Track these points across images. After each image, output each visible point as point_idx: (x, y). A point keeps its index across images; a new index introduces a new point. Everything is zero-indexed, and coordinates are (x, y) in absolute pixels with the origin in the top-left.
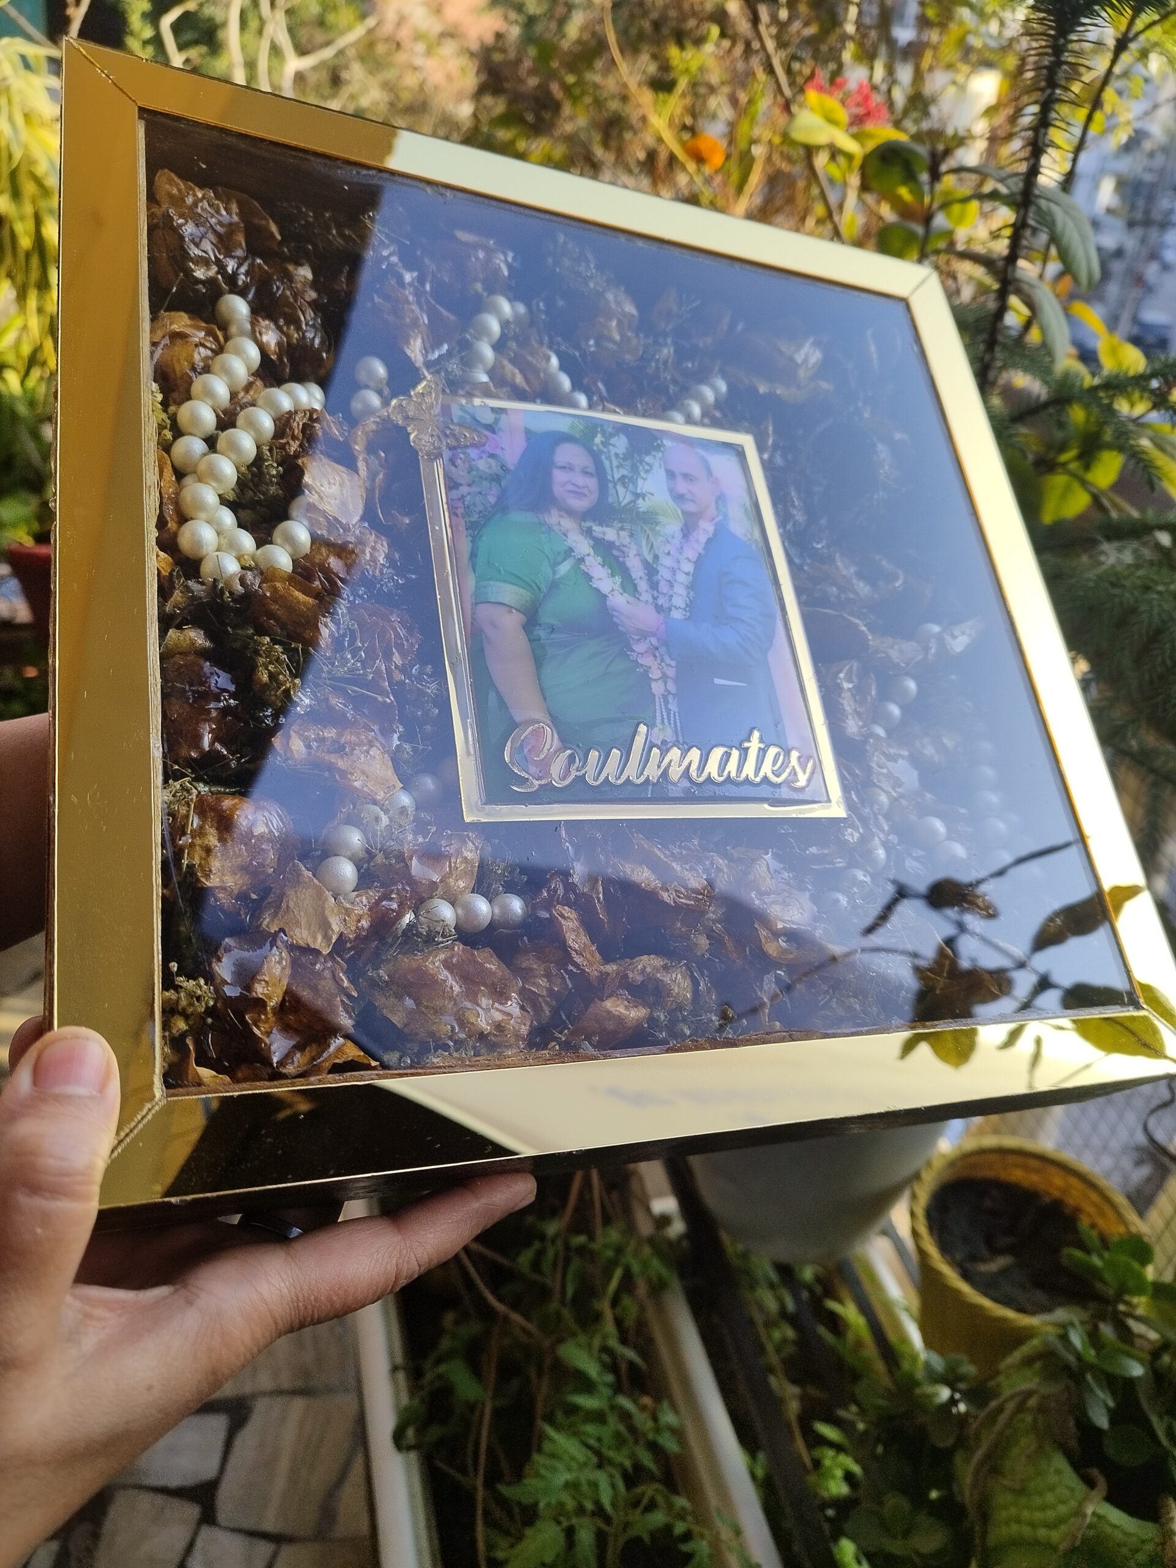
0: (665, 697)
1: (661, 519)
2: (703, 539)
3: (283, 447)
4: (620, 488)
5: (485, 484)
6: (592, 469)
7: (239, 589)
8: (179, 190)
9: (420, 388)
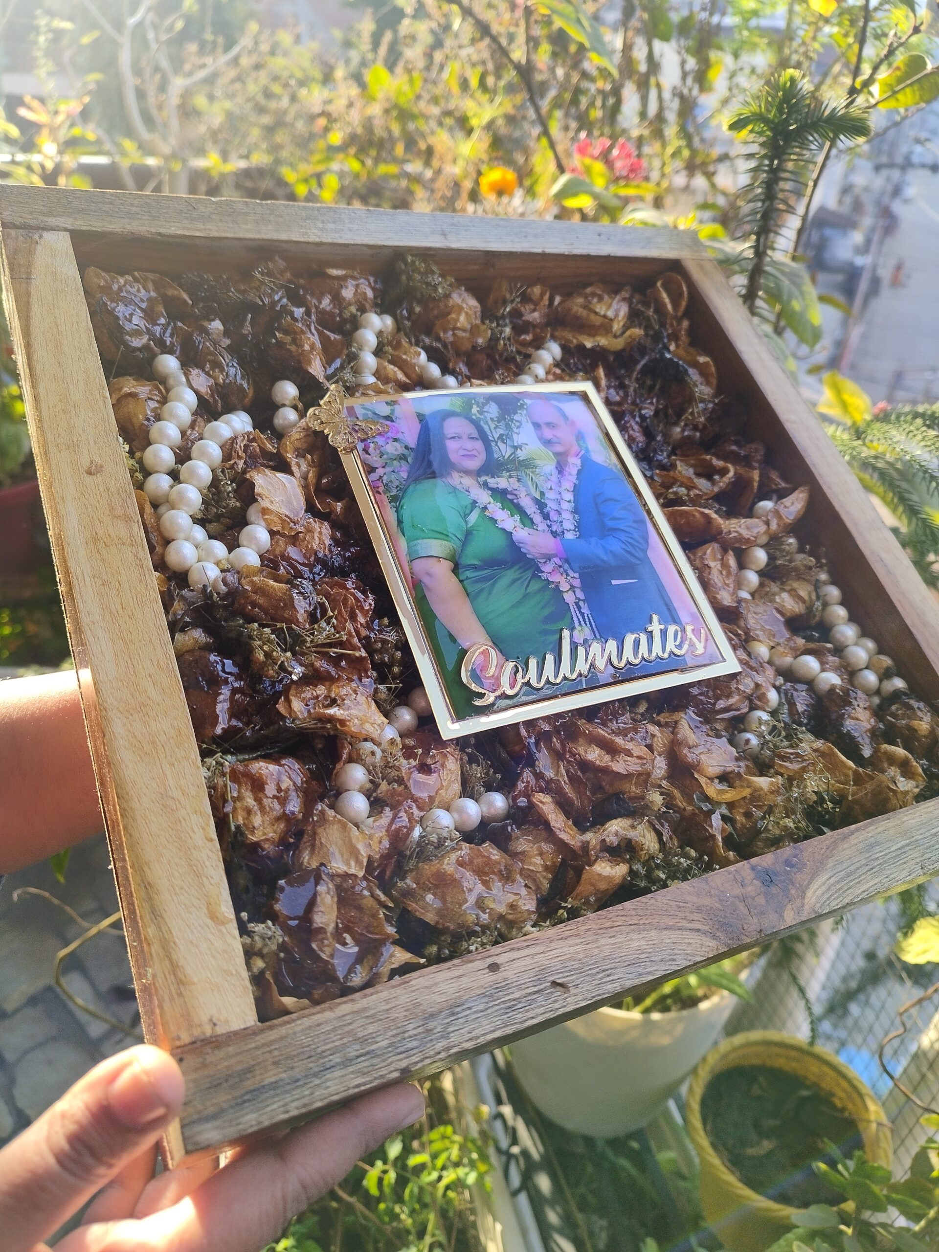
0: (577, 604)
1: (538, 462)
2: (574, 472)
3: (232, 467)
4: (500, 444)
5: (396, 463)
6: (475, 434)
7: (223, 589)
8: (106, 281)
9: (326, 398)
